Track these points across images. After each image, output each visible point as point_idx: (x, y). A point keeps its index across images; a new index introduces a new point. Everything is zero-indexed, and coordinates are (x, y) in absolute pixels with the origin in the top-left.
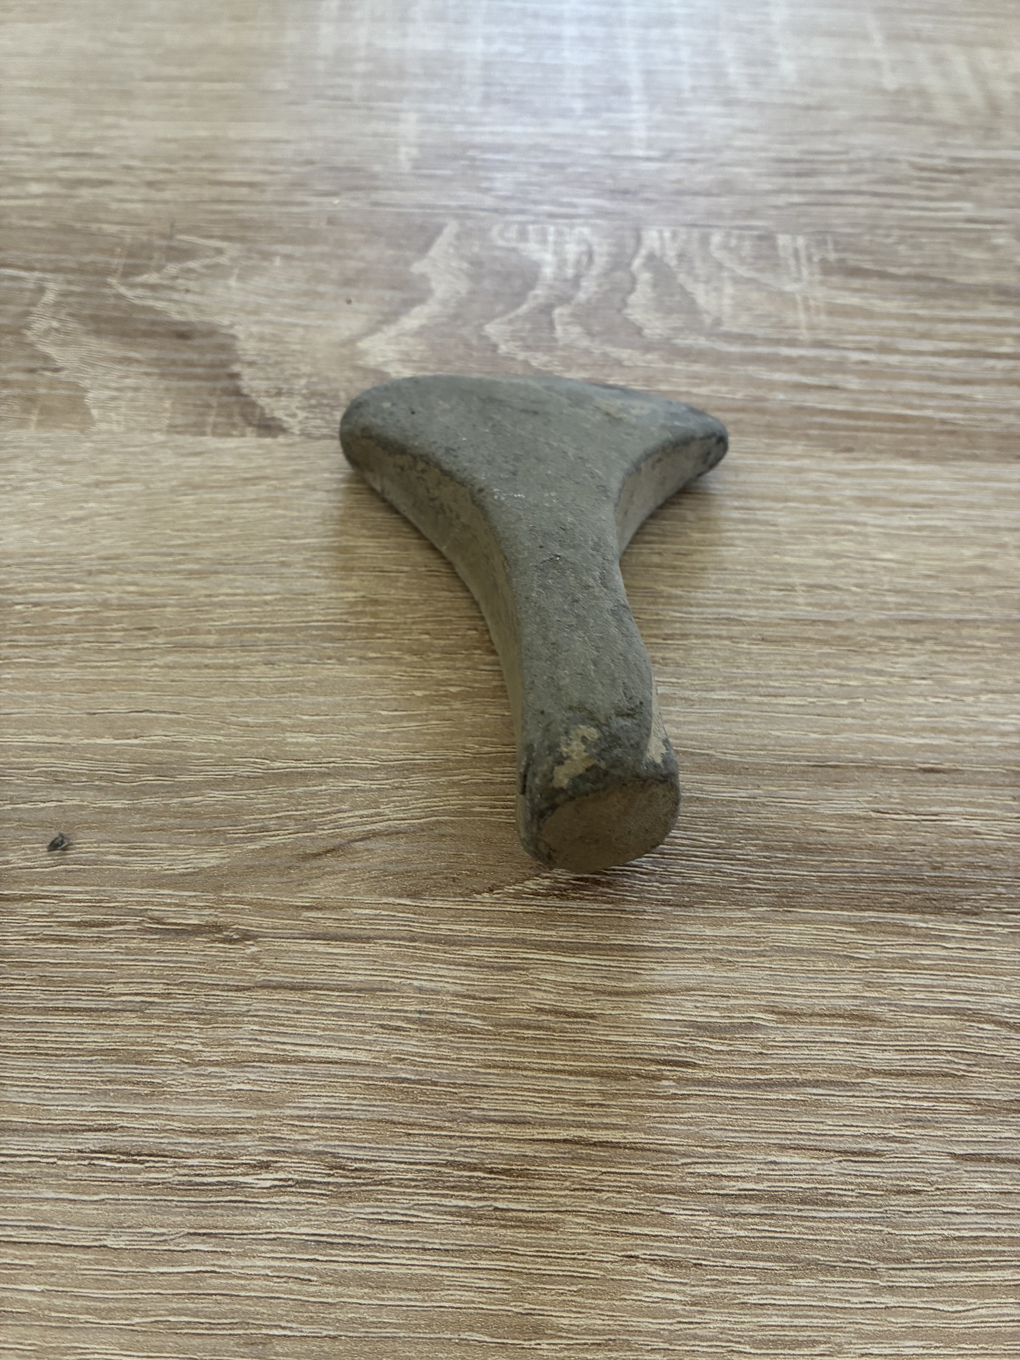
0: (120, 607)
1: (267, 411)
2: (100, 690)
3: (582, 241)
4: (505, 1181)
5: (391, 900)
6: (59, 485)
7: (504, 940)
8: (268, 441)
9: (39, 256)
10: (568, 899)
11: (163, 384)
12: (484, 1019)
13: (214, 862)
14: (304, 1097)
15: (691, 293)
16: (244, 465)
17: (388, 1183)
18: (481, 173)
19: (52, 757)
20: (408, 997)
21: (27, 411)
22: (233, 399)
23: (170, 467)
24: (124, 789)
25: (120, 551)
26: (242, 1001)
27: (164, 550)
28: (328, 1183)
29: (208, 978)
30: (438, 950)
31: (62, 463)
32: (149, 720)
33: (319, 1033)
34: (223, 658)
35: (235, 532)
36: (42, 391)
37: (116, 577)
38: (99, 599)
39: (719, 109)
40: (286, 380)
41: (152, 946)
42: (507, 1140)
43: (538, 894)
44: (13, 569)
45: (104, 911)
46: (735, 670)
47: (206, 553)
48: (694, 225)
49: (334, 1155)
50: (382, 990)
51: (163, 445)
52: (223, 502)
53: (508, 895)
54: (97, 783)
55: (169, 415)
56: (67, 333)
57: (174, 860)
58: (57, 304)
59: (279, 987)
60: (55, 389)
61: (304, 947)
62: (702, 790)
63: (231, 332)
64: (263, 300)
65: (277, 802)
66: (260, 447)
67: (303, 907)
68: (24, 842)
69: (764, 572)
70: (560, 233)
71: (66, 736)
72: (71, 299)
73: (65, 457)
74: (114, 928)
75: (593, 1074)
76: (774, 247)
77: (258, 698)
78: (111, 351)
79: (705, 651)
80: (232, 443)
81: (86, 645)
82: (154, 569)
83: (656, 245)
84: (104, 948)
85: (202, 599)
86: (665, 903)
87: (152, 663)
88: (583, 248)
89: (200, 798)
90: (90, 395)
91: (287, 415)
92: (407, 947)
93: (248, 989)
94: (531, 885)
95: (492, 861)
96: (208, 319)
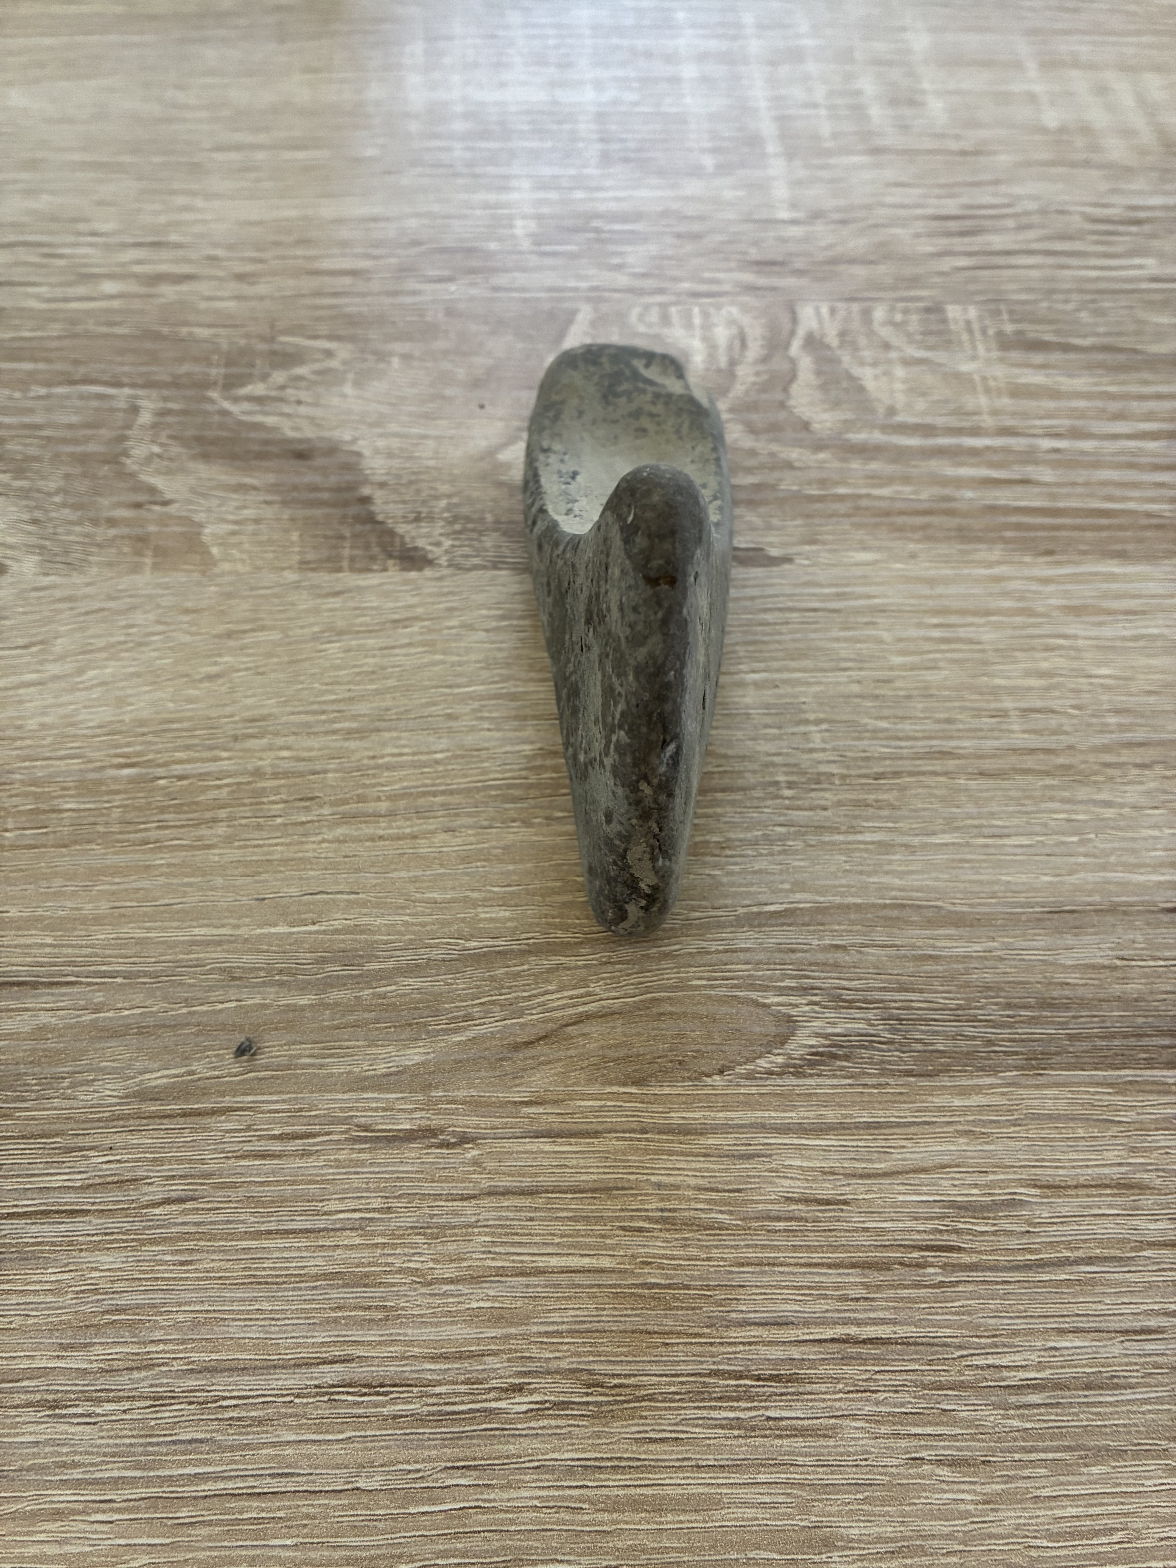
0: (275, 776)
1: (407, 540)
2: (266, 872)
3: (731, 322)
4: (776, 1388)
5: (615, 1089)
6: (188, 639)
7: (741, 1126)
8: (413, 575)
9: (126, 369)
10: (805, 1077)
11: (287, 514)
12: (730, 1213)
13: (418, 1059)
14: (549, 1311)
15: (859, 379)
16: (391, 605)
17: (651, 1398)
18: (611, 248)
19: (224, 951)
20: (646, 1195)
21: (139, 553)
22: (368, 527)
23: (307, 611)
24: (309, 983)
25: (266, 711)
26: (469, 1211)
27: (315, 707)
28: (588, 1403)
29: (428, 1188)
30: (672, 1142)
31: (187, 611)
32: (326, 903)
33: (557, 1240)
34: (399, 828)
35: (391, 682)
36: (152, 528)
37: (265, 741)
38: (250, 767)
39: (865, 159)
40: (424, 502)
41: (363, 1156)
42: (770, 1343)
43: (772, 1073)
44: (150, 738)
45: (305, 1120)
46: (954, 810)
47: (363, 708)
48: (853, 299)
49: (590, 1372)
50: (618, 1189)
51: (296, 586)
52: (374, 649)
53: (741, 1076)
54: (277, 978)
55: (297, 549)
56: (171, 459)
57: (374, 1059)
58: (154, 425)
59: (507, 1192)
60: (166, 525)
61: (528, 1147)
62: (934, 947)
63: (355, 448)
64: (385, 409)
65: (478, 987)
66: (405, 582)
67: (522, 1102)
68: (206, 1048)
69: (973, 697)
70: (705, 315)
71: (236, 927)
72: (169, 419)
73: (189, 605)
74: (319, 1139)
75: (853, 1266)
76: (944, 321)
77: (442, 871)
78: (223, 477)
79: (920, 790)
80: (373, 579)
81: (244, 821)
82: (308, 730)
83: (814, 325)
84: (311, 1161)
85: (366, 762)
86: (909, 1073)
87: (320, 838)
88: (734, 331)
89: (393, 988)
90: (207, 531)
91: (431, 544)
92: (639, 1140)
93: (474, 1197)
94: (763, 1063)
95: (718, 1041)
96: (327, 434)
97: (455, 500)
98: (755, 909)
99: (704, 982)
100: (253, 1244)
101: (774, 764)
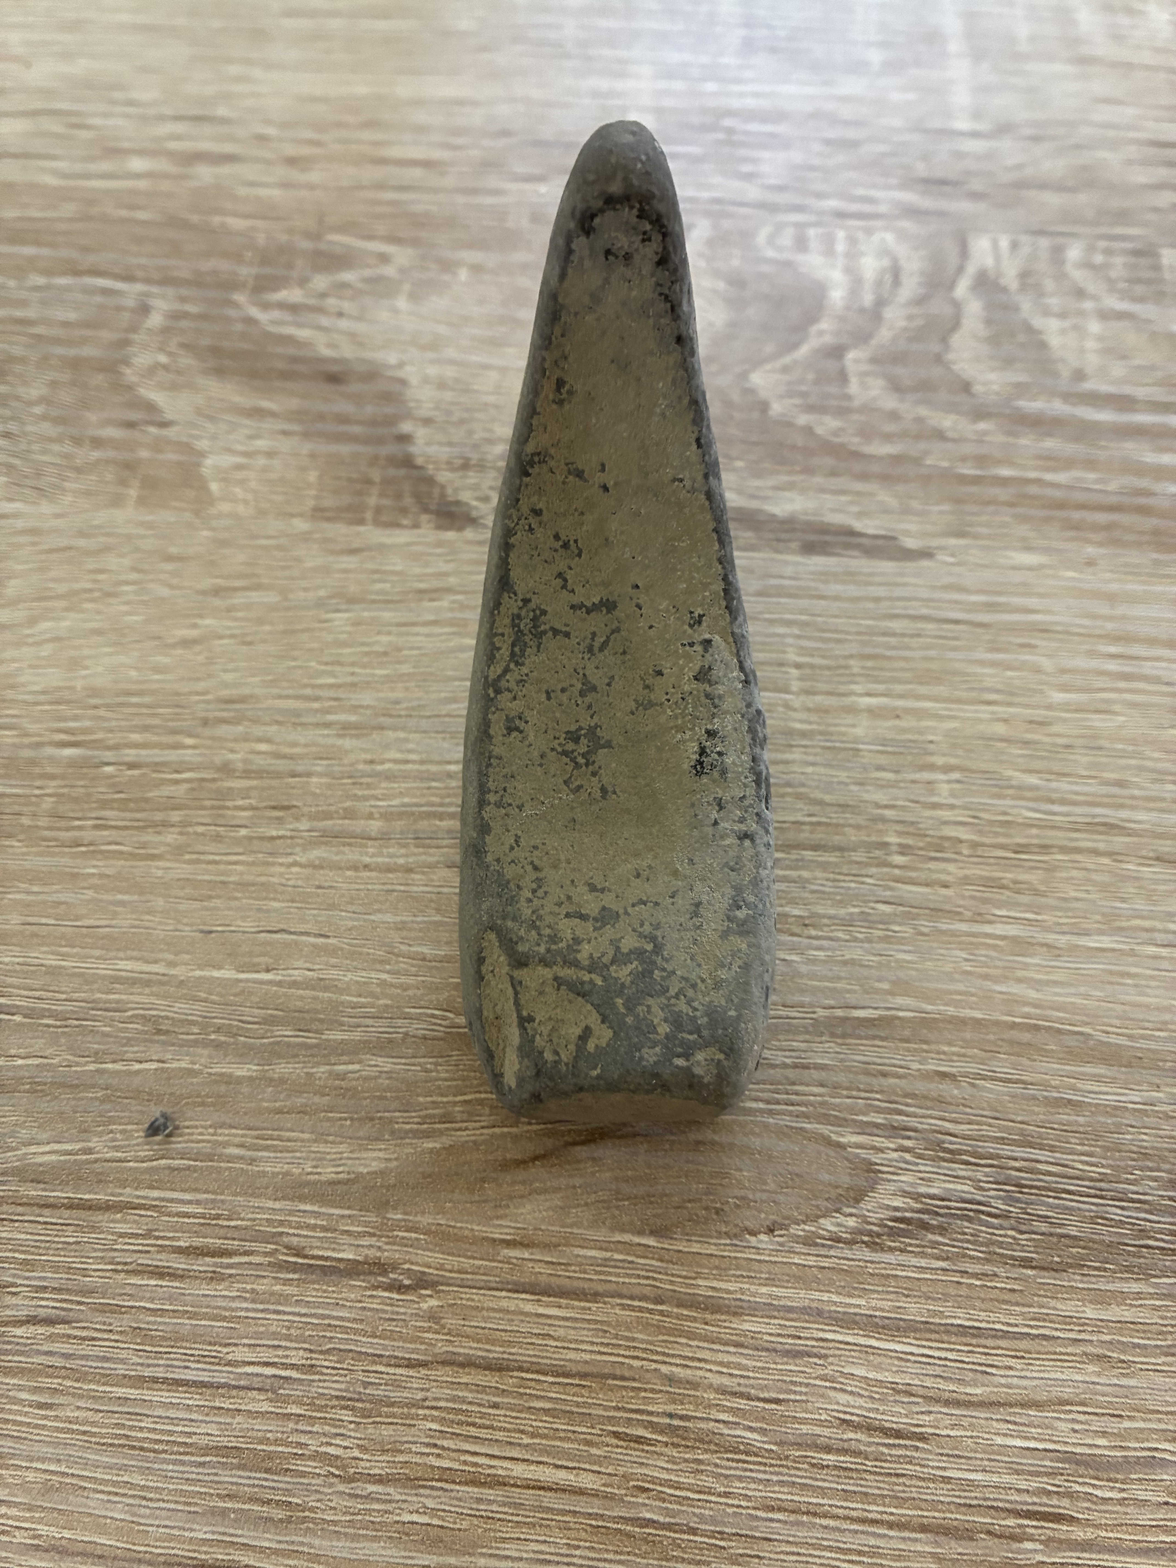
0: (247, 774)
1: (449, 491)
2: (218, 897)
3: (884, 252)
5: (627, 1237)
6: (165, 592)
7: (790, 1309)
8: (451, 535)
9: (143, 261)
10: (882, 1250)
11: (307, 447)
12: (763, 1432)
13: (375, 1166)
14: (504, 1540)
15: (1040, 332)
16: (417, 570)
18: (742, 152)
19: (152, 994)
20: (652, 1391)
21: (123, 482)
22: (402, 472)
23: (316, 569)
24: (251, 1047)
25: (247, 691)
26: (415, 1384)
27: (308, 691)
29: (367, 1345)
30: (695, 1320)
31: (170, 558)
32: (286, 945)
33: (526, 1440)
34: (391, 856)
35: (405, 669)
36: (144, 454)
37: (240, 728)
38: (218, 760)
39: (1069, 69)
40: (476, 446)
41: (289, 1290)
43: (838, 1240)
44: (102, 712)
45: (222, 1232)
46: (1118, 905)
47: (367, 698)
48: (1041, 233)
50: (615, 1378)
51: (306, 537)
52: (390, 624)
53: (796, 1239)
54: (213, 1037)
55: (313, 492)
56: (179, 372)
57: (320, 1159)
58: (165, 331)
59: (468, 1364)
60: (160, 451)
61: (504, 1304)
62: (1074, 1089)
63: (400, 374)
64: (442, 329)
66: (440, 544)
67: (503, 1241)
68: (111, 1121)
69: (1156, 755)
70: (852, 241)
71: (172, 964)
72: (185, 324)
73: (173, 550)
74: (236, 1260)
75: (924, 1529)
76: (1157, 268)
77: (438, 918)
78: (238, 399)
79: (1075, 873)
80: (401, 537)
81: (200, 829)
82: (294, 719)
83: (989, 262)
84: (221, 1289)
85: (361, 767)
86: (1026, 1263)
87: (290, 859)
88: (886, 262)
89: (356, 1067)
90: (208, 462)
92: (650, 1311)
93: (424, 1364)
94: (828, 1224)
95: (772, 1186)
96: (368, 355)
98: (839, 1013)
99: (761, 1105)
100: (133, 1393)
101: (884, 820)
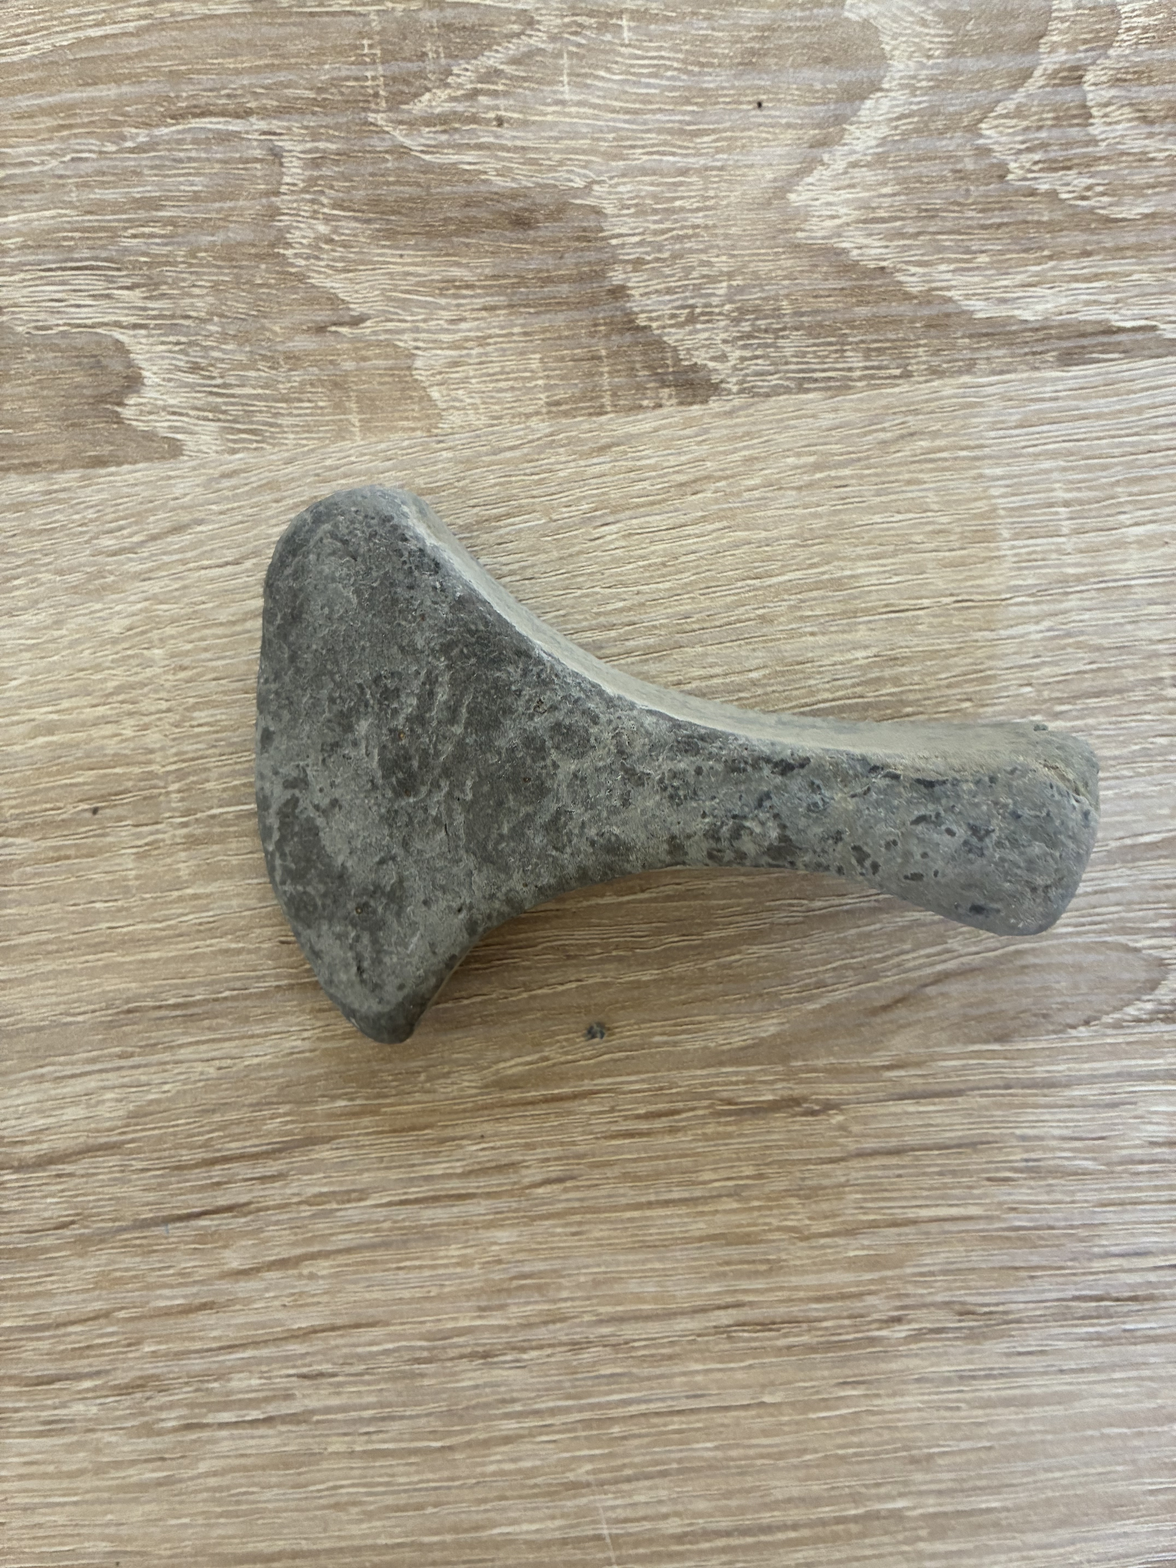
4: (1134, 1306)
5: (978, 1047)
7: (1107, 1076)
8: (696, 409)
9: (246, 80)
11: (518, 324)
12: (1094, 1159)
13: (773, 1030)
14: (921, 1255)
16: (671, 460)
17: (1018, 1321)
19: (552, 928)
20: (1011, 1147)
21: (339, 407)
22: (628, 338)
23: (570, 479)
24: (648, 956)
26: (839, 1174)
28: (961, 1328)
29: (799, 1154)
30: (1036, 1095)
33: (925, 1193)
36: (347, 365)
41: (730, 1129)
42: (1130, 1271)
43: (1140, 1021)
45: (667, 1099)
47: (658, 617)
49: (963, 1303)
50: (982, 1143)
51: (550, 442)
53: (1108, 1026)
54: (614, 953)
55: (541, 382)
57: (728, 1033)
58: (310, 183)
59: (875, 1153)
61: (893, 1109)
63: (591, 201)
65: (827, 951)
66: (688, 423)
67: (884, 1067)
68: (555, 1034)
72: (328, 170)
74: (684, 1115)
80: (645, 422)
84: (681, 1137)
89: (737, 957)
90: (418, 363)
91: (713, 359)
92: (1002, 1095)
93: (842, 1159)
94: (1131, 1011)
95: (1084, 990)
97: (738, 282)
98: (1128, 842)
99: (1070, 929)
100: (636, 1214)
